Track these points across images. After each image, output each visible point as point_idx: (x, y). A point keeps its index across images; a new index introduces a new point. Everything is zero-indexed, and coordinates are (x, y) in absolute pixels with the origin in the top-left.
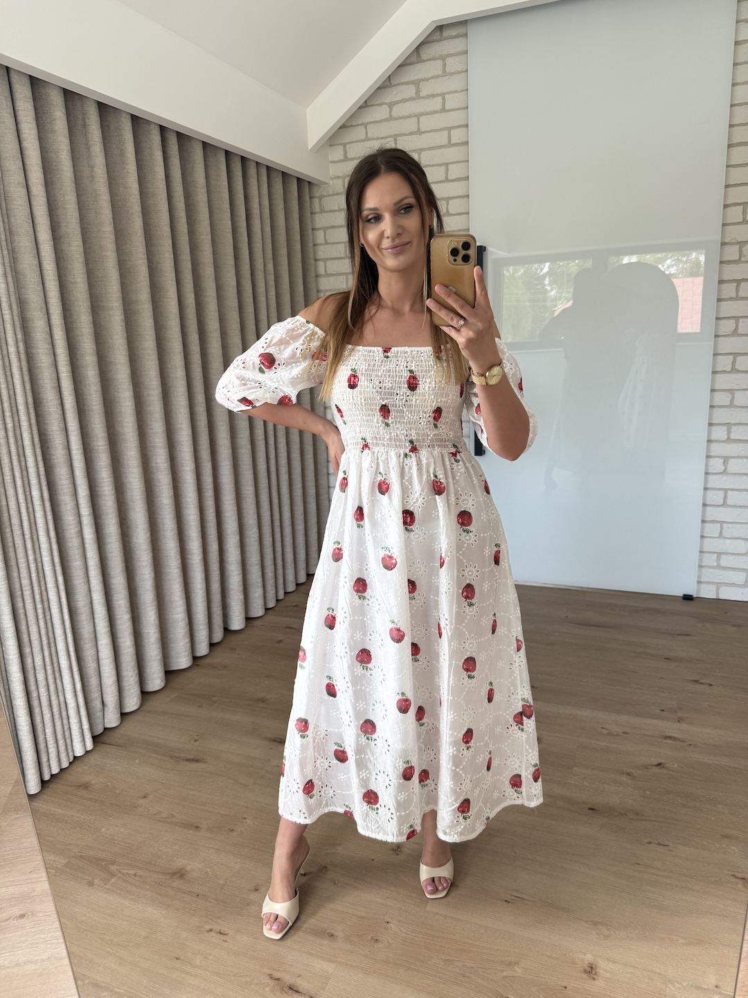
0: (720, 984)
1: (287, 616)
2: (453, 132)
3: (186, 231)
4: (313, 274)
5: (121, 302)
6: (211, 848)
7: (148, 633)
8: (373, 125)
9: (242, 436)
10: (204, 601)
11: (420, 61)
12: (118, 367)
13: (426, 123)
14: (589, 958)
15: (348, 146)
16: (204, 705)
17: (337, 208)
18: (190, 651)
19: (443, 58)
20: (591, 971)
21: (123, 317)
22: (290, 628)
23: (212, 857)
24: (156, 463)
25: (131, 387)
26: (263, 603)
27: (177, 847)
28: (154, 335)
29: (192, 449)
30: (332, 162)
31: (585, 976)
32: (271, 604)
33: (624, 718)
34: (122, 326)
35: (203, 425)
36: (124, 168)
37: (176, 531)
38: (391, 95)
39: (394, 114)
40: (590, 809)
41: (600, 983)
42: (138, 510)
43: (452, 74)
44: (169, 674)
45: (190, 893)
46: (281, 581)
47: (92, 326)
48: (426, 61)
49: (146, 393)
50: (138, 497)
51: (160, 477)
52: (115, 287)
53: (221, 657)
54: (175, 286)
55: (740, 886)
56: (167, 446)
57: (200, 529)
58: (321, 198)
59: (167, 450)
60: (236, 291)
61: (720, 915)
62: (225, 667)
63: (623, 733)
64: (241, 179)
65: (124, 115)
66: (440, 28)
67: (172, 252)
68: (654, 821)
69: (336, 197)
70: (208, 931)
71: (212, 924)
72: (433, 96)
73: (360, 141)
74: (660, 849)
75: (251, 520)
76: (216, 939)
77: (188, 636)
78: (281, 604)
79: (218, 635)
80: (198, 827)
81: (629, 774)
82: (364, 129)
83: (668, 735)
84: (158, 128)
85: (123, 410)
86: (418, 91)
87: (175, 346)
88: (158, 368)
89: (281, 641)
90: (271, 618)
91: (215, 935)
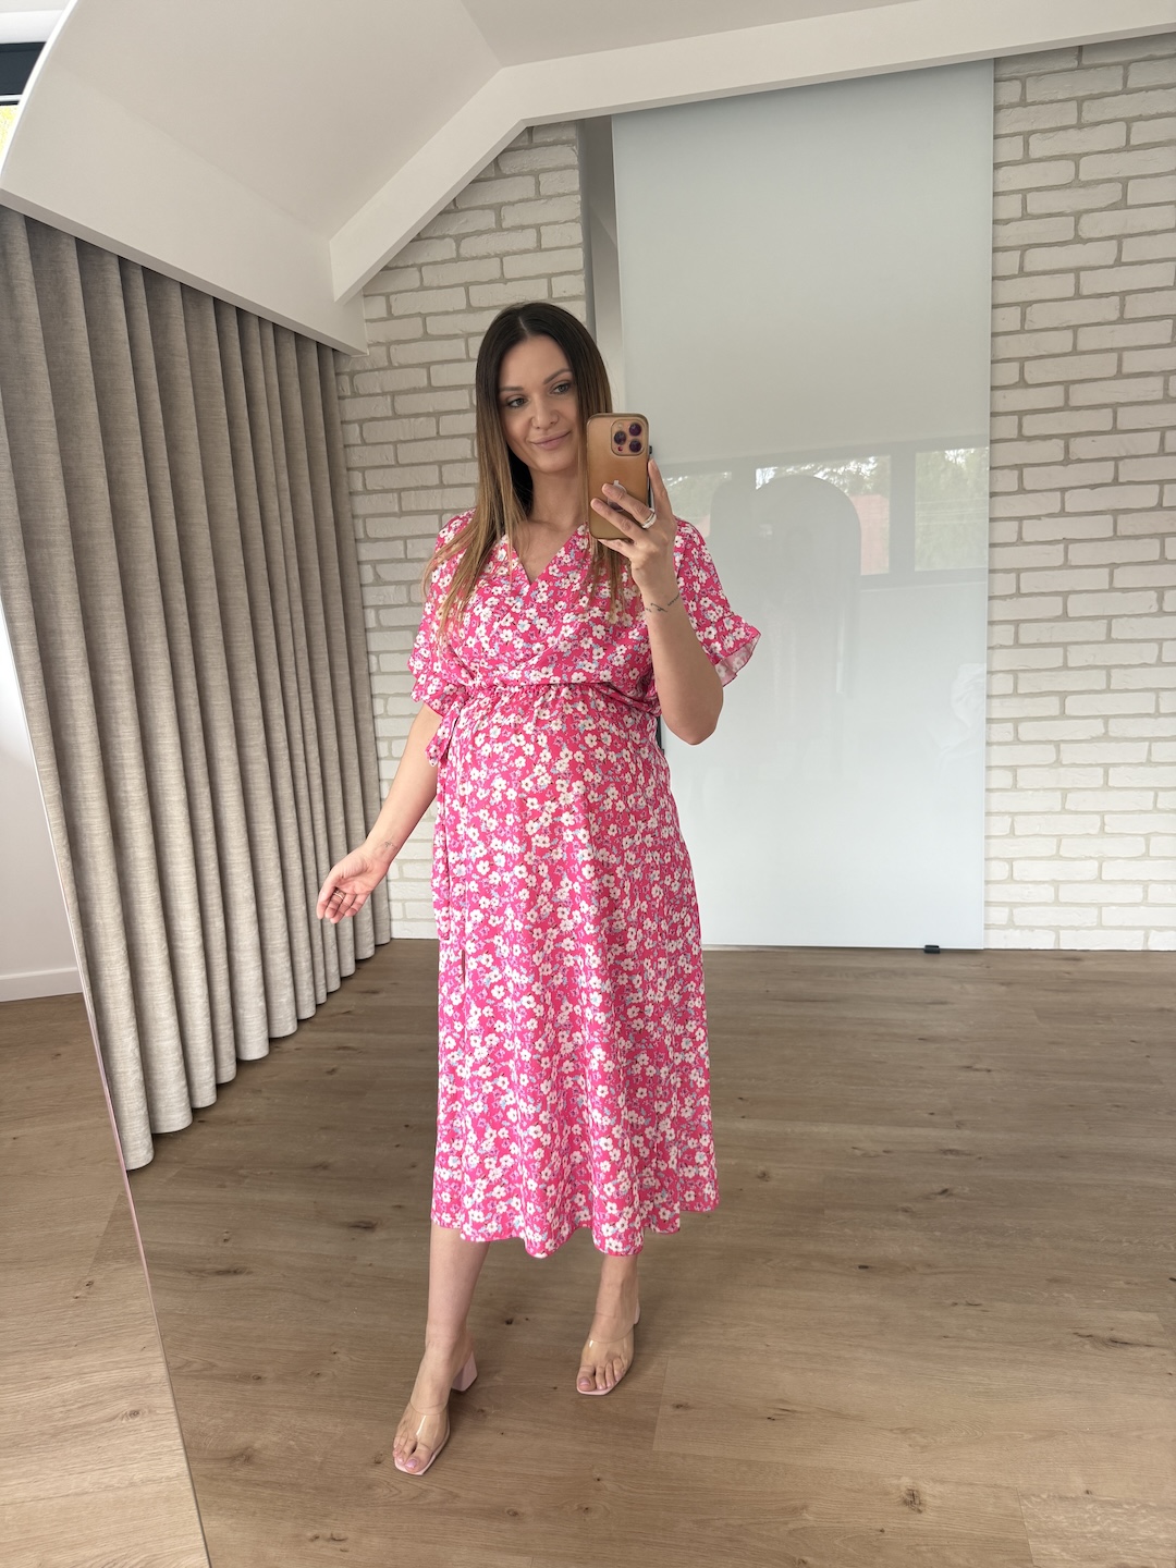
0: (1091, 1488)
1: (336, 1031)
2: (553, 279)
3: (161, 422)
4: (345, 491)
5: (69, 533)
6: (290, 1407)
7: (125, 1073)
8: (431, 267)
9: (252, 743)
10: (206, 1016)
11: (501, 176)
12: (66, 637)
13: (513, 267)
14: (906, 1482)
15: (392, 297)
16: (227, 1184)
17: (379, 391)
18: (188, 1100)
19: (536, 174)
20: (912, 1500)
21: (72, 557)
22: (345, 1048)
23: (293, 1421)
24: (125, 792)
25: (87, 670)
26: (294, 1014)
27: (230, 1415)
28: (119, 587)
29: (181, 765)
30: (367, 321)
31: (906, 1509)
32: (308, 1012)
33: (882, 1130)
34: (70, 572)
35: (195, 727)
36: (66, 323)
37: (159, 902)
38: (457, 226)
39: (463, 252)
40: (860, 1267)
41: (929, 1516)
42: (101, 869)
43: (550, 197)
44: (157, 1138)
45: (266, 1484)
46: (320, 974)
47: (26, 572)
48: (509, 176)
49: (107, 679)
50: (100, 849)
51: (133, 814)
52: (58, 510)
53: (235, 1106)
54: (149, 509)
55: (1087, 1347)
56: (142, 763)
57: (196, 897)
58: (352, 375)
59: (143, 770)
60: (236, 516)
61: (1070, 1392)
62: (249, 1120)
63: (885, 1152)
64: (237, 343)
65: (65, 240)
66: (530, 130)
67: (141, 454)
68: (955, 1272)
69: (376, 373)
70: (312, 1540)
71: (315, 1528)
72: (523, 228)
73: (412, 291)
74: (972, 1311)
75: (271, 878)
76: (330, 1550)
77: (184, 1076)
78: (323, 1011)
79: (228, 1072)
80: (259, 1378)
81: (905, 1210)
82: (417, 274)
83: (947, 1148)
84: (115, 261)
85: (74, 708)
86: (499, 220)
87: (151, 603)
88: (126, 638)
89: (333, 1071)
90: (309, 1035)
91: (326, 1544)
